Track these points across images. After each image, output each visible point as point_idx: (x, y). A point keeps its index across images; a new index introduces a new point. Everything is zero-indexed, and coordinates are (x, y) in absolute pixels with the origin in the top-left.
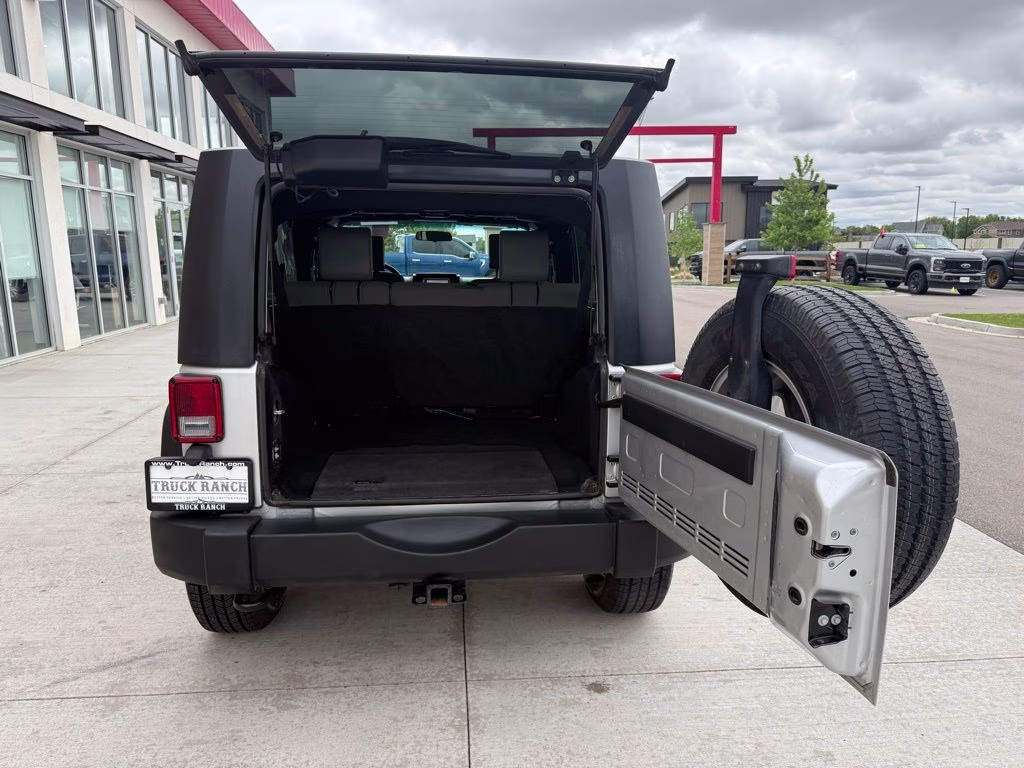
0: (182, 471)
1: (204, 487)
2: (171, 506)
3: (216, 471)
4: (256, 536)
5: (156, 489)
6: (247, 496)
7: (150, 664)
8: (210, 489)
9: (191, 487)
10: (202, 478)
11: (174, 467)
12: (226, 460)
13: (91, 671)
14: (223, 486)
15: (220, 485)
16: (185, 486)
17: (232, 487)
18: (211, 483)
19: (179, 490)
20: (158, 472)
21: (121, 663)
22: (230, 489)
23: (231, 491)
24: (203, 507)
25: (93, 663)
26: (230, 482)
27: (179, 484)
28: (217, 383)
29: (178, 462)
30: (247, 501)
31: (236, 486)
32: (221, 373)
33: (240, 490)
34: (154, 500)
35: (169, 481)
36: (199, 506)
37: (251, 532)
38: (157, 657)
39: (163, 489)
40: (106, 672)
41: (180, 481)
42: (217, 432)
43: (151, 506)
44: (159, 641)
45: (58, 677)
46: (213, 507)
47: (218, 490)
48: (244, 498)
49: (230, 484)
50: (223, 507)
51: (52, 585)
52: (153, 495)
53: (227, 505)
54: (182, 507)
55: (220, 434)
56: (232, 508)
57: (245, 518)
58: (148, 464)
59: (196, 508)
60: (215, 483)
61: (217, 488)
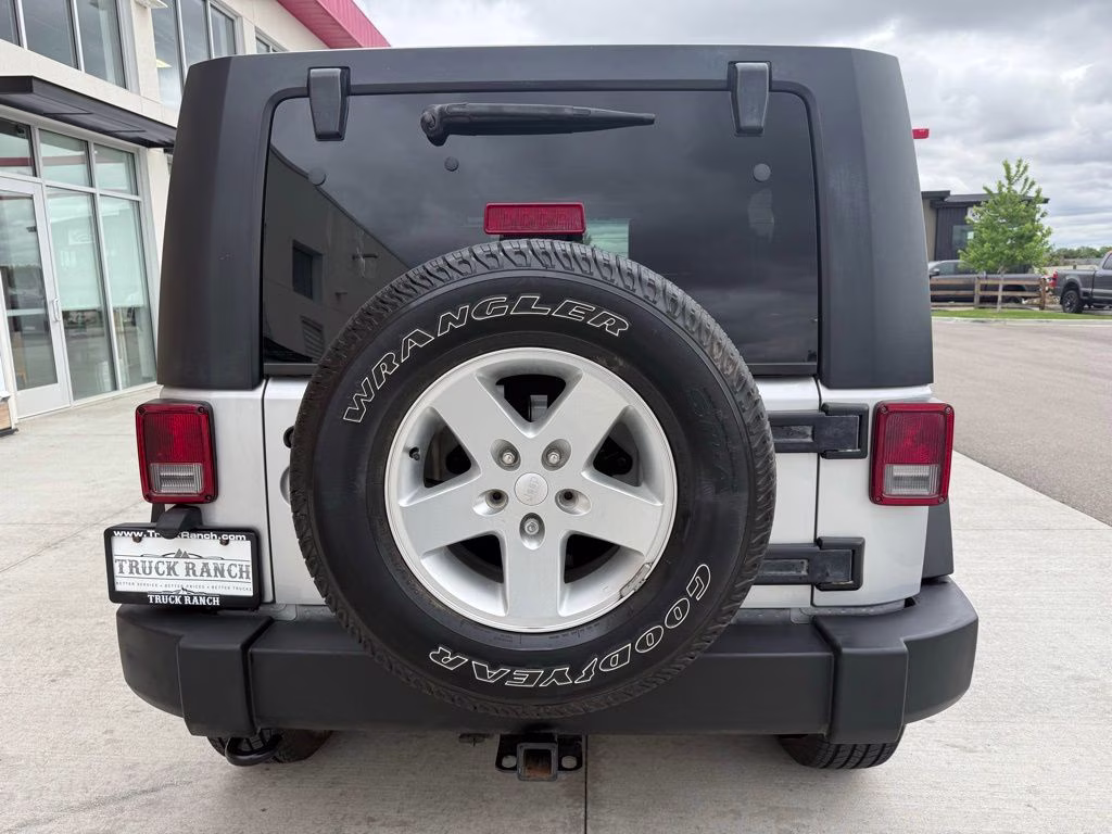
0: (155, 545)
1: (190, 570)
2: (141, 598)
3: (206, 546)
4: (256, 650)
5: (121, 572)
6: (251, 586)
7: (150, 803)
8: (198, 573)
9: (171, 569)
10: (186, 556)
11: (145, 539)
12: (219, 531)
13: (71, 809)
14: (216, 569)
15: (212, 568)
16: (163, 568)
17: (229, 571)
18: (199, 564)
19: (154, 574)
20: (123, 546)
21: (114, 799)
22: (226, 573)
23: (227, 577)
24: (187, 601)
25: (78, 797)
26: (227, 564)
27: (153, 565)
28: (206, 414)
29: (151, 532)
30: (251, 594)
31: (235, 571)
32: (214, 397)
33: (241, 577)
34: (119, 588)
35: (139, 559)
36: (182, 599)
37: (246, 646)
38: (162, 793)
39: (131, 572)
40: (90, 814)
41: (155, 560)
42: (206, 488)
43: (115, 596)
44: (171, 768)
45: (27, 816)
46: (203, 601)
47: (209, 575)
48: (245, 589)
49: (226, 568)
50: (216, 602)
51: (66, 673)
52: (117, 580)
53: (223, 598)
54: (158, 600)
55: (211, 490)
56: (230, 603)
57: (248, 618)
58: (109, 534)
59: (178, 601)
60: (205, 565)
61: (208, 572)
